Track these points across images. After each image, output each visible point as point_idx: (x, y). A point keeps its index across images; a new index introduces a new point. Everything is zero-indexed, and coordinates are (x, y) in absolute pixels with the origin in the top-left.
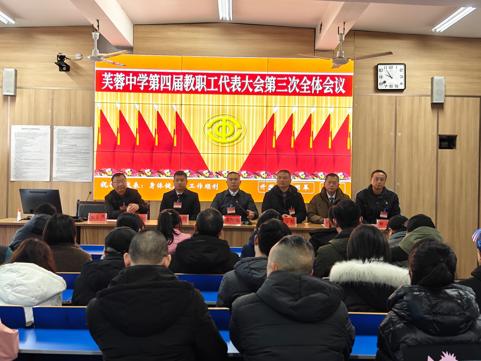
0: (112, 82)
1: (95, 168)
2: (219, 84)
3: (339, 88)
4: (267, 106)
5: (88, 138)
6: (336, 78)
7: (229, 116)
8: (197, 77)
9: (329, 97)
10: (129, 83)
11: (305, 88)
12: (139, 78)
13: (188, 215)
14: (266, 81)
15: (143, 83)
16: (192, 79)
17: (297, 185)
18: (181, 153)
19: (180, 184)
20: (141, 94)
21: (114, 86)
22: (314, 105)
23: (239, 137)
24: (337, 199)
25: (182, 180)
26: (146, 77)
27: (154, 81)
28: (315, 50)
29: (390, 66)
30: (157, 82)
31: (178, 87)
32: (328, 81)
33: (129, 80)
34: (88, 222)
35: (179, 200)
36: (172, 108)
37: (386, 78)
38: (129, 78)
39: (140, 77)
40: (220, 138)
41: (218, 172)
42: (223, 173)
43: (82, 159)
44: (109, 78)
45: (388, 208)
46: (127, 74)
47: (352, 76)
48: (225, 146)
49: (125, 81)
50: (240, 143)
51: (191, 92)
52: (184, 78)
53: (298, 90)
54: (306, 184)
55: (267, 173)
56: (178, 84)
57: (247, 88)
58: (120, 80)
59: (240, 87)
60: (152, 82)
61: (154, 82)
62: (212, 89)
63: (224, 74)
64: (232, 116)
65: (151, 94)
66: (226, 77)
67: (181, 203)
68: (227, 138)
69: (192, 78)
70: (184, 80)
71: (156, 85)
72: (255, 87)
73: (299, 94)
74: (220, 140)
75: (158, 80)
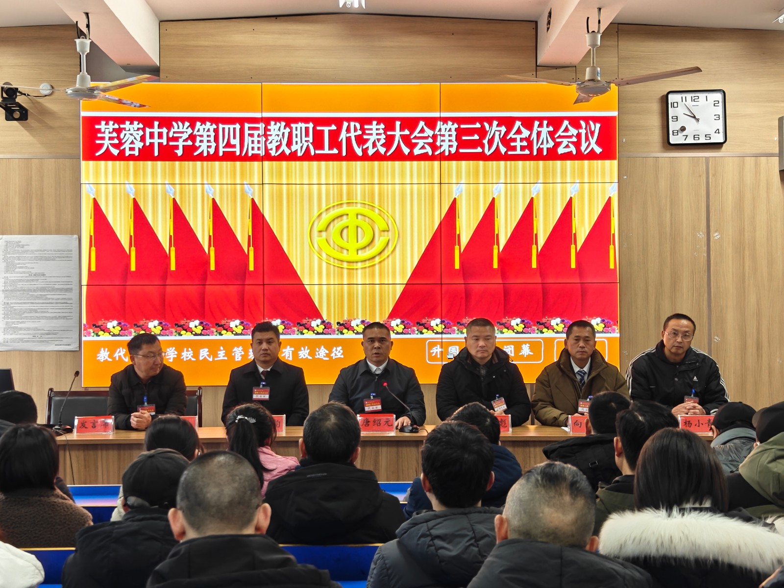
0: (116, 141)
1: (84, 321)
2: (340, 140)
3: (588, 143)
4: (441, 183)
5: (68, 258)
6: (583, 123)
7: (363, 205)
8: (293, 126)
9: (569, 163)
10: (152, 141)
11: (518, 144)
12: (172, 130)
13: (285, 415)
14: (437, 132)
15: (181, 140)
16: (284, 131)
17: (508, 347)
18: (264, 285)
19: (266, 350)
20: (177, 163)
21: (122, 148)
22: (538, 178)
23: (384, 250)
24: (594, 374)
25: (269, 342)
26: (187, 128)
27: (205, 136)
28: (537, 66)
29: (693, 95)
30: (212, 139)
31: (256, 149)
32: (566, 130)
33: (152, 135)
34: (74, 436)
35: (264, 383)
36: (243, 193)
37: (684, 121)
38: (152, 130)
39: (176, 129)
40: (345, 251)
41: (341, 323)
42: (353, 324)
43: (57, 303)
44: (110, 133)
45: (698, 390)
46: (147, 122)
47: (614, 118)
48: (355, 267)
49: (143, 139)
50: (386, 261)
51: (282, 157)
52: (266, 130)
53: (503, 150)
54: (525, 343)
55: (444, 321)
56: (256, 142)
57: (399, 145)
58: (132, 135)
59: (383, 145)
60: (201, 139)
61: (205, 139)
62: (326, 151)
63: (349, 120)
64: (369, 205)
65: (199, 163)
66: (355, 125)
67: (268, 389)
68: (360, 252)
69: (285, 128)
70: (268, 133)
71: (209, 144)
72: (416, 144)
73: (507, 158)
74: (344, 256)
75: (212, 134)
